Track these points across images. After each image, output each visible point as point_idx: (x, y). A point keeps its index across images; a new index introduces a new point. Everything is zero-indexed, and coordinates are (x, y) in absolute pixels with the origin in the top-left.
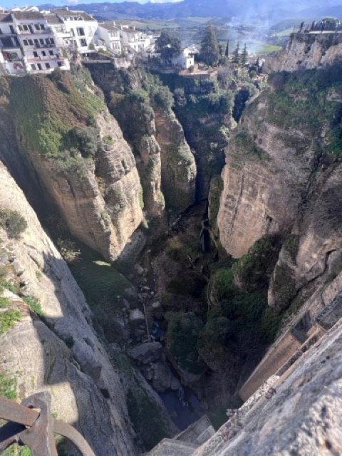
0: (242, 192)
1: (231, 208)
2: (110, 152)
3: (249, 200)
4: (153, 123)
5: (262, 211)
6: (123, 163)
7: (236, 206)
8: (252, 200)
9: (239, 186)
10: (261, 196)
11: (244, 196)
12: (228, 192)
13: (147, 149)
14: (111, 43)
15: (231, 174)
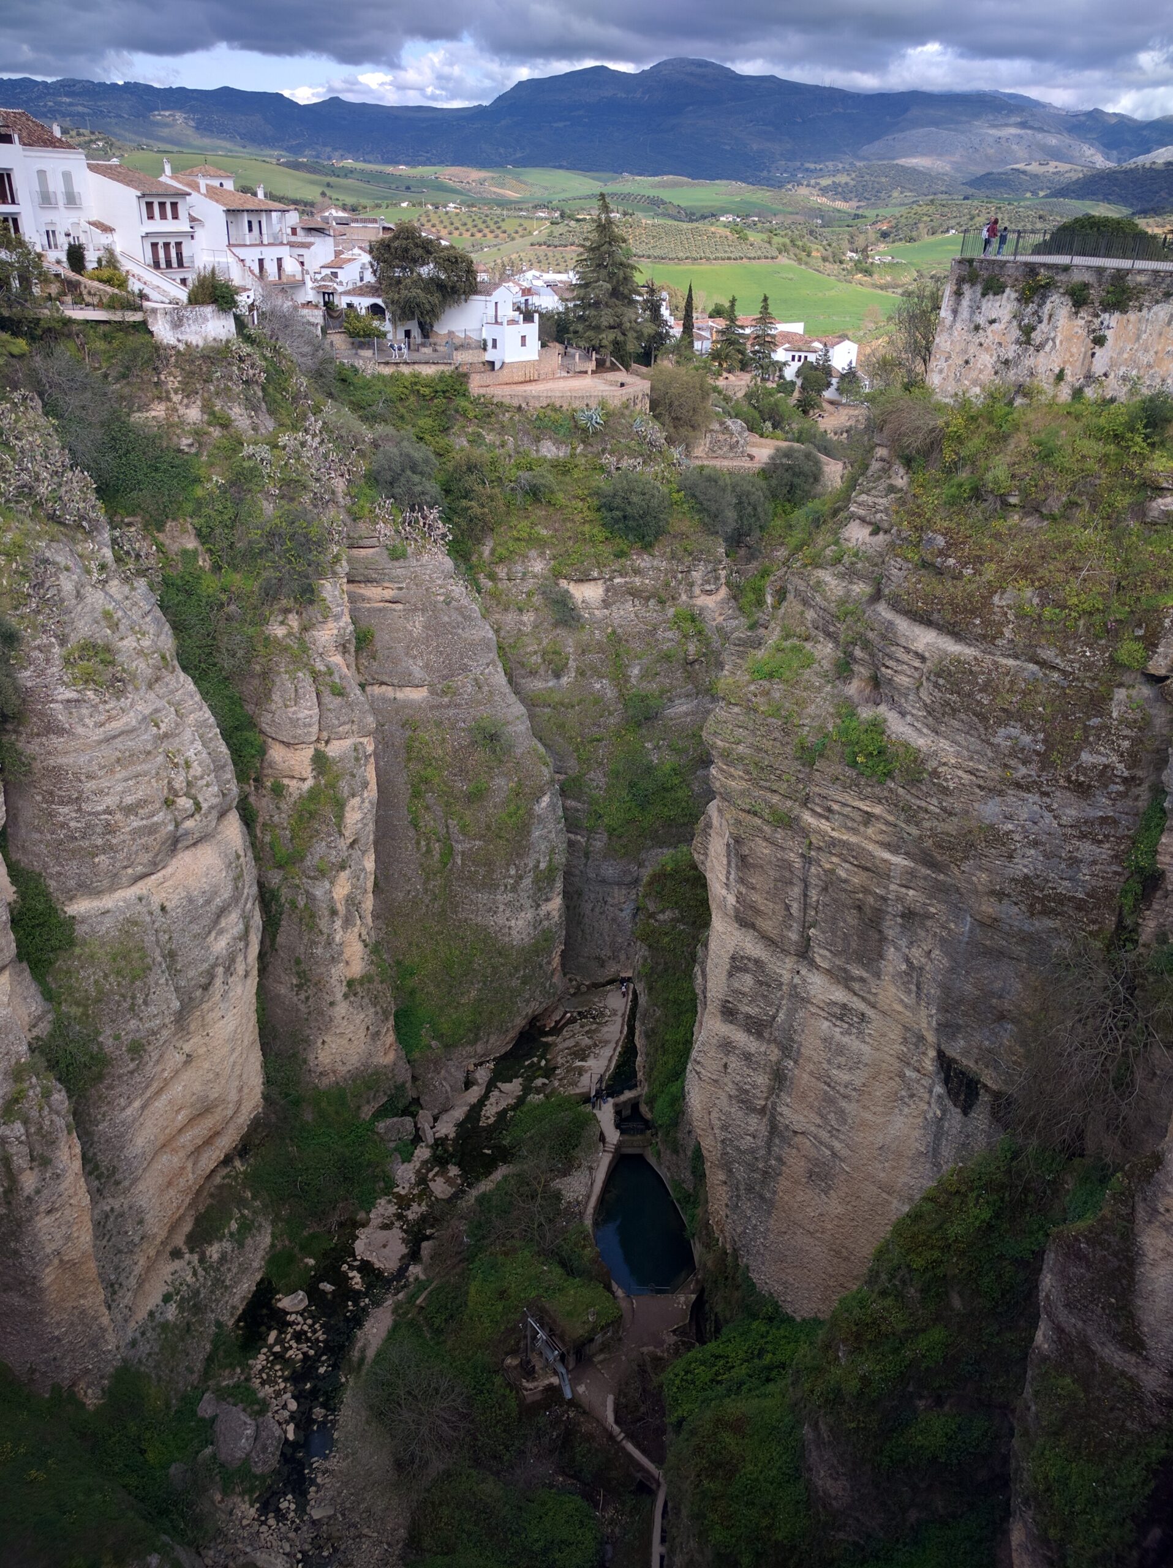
0: (805, 938)
1: (756, 1027)
3: (845, 980)
5: (921, 1041)
7: (781, 1016)
8: (862, 980)
9: (788, 908)
10: (907, 960)
11: (818, 960)
12: (732, 941)
13: (304, 716)
14: (147, 243)
15: (745, 849)
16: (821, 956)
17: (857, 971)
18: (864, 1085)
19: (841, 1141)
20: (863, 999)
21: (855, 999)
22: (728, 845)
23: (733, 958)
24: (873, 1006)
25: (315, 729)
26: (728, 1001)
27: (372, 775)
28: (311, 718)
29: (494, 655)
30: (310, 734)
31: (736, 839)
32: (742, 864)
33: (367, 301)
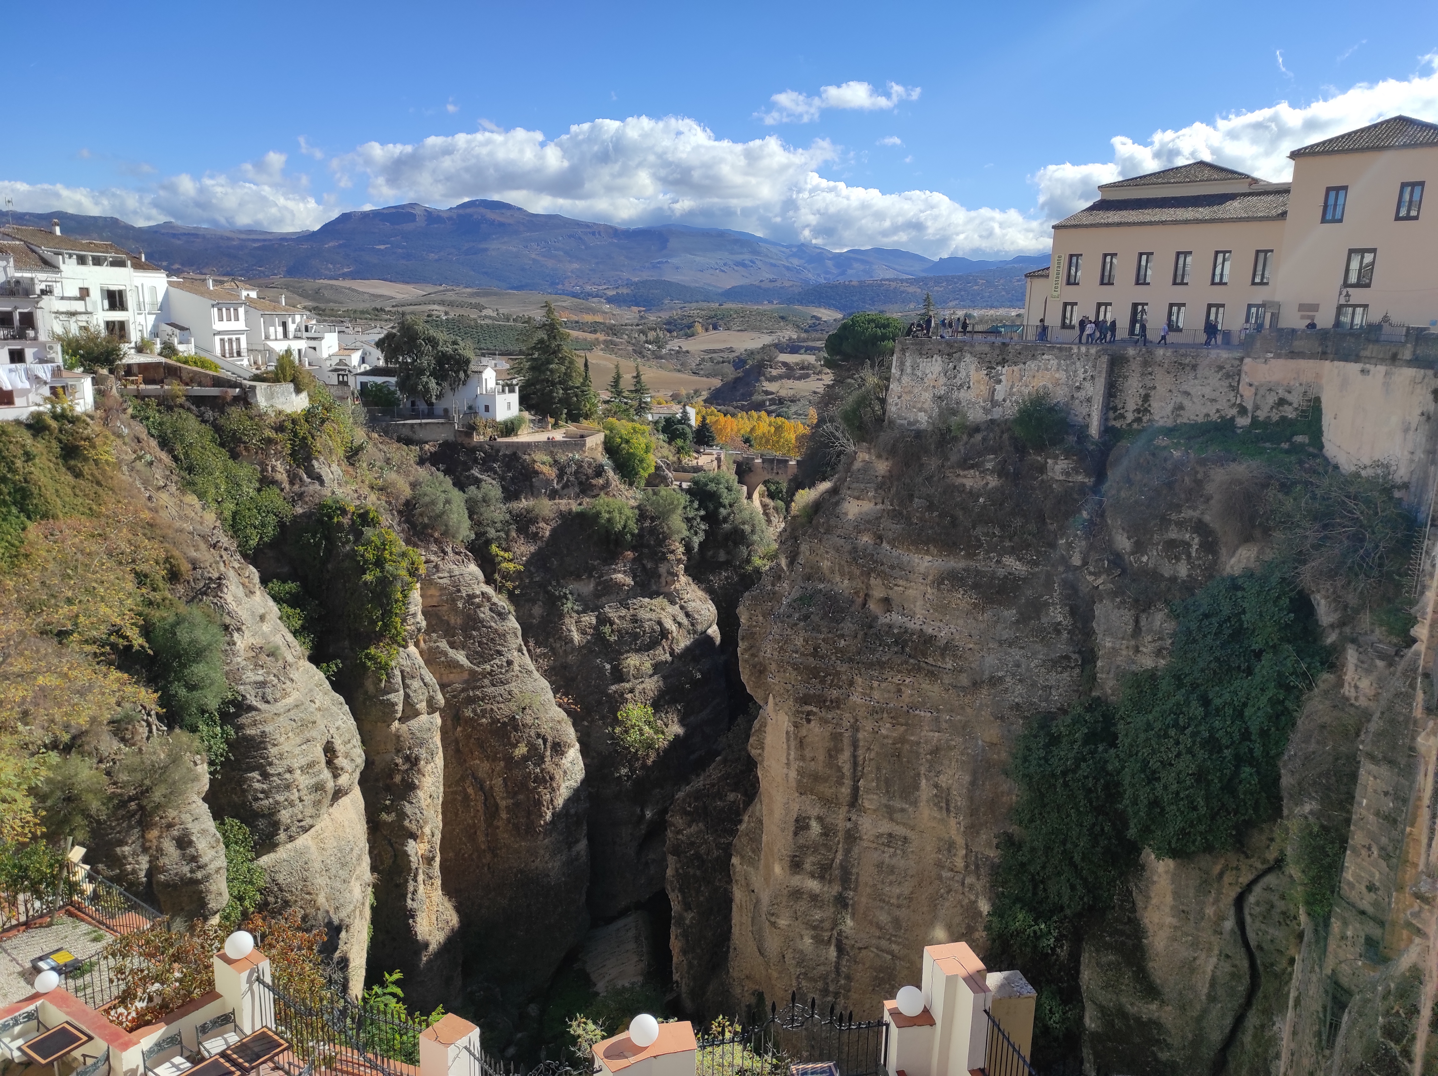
0: (855, 789)
1: (820, 871)
2: (280, 707)
3: (890, 813)
4: (416, 595)
5: (951, 846)
6: (329, 750)
7: (840, 856)
8: (903, 810)
9: (839, 769)
10: (936, 786)
11: (867, 804)
12: (795, 807)
13: (392, 697)
14: (217, 338)
15: (804, 732)
16: (869, 801)
17: (898, 804)
18: (912, 893)
19: (899, 944)
20: (904, 824)
21: (897, 827)
22: (787, 733)
23: (797, 821)
24: (913, 829)
25: (400, 708)
26: (796, 856)
27: (439, 744)
28: (397, 698)
29: (520, 641)
30: (396, 712)
31: (796, 725)
32: (801, 744)
33: (379, 380)
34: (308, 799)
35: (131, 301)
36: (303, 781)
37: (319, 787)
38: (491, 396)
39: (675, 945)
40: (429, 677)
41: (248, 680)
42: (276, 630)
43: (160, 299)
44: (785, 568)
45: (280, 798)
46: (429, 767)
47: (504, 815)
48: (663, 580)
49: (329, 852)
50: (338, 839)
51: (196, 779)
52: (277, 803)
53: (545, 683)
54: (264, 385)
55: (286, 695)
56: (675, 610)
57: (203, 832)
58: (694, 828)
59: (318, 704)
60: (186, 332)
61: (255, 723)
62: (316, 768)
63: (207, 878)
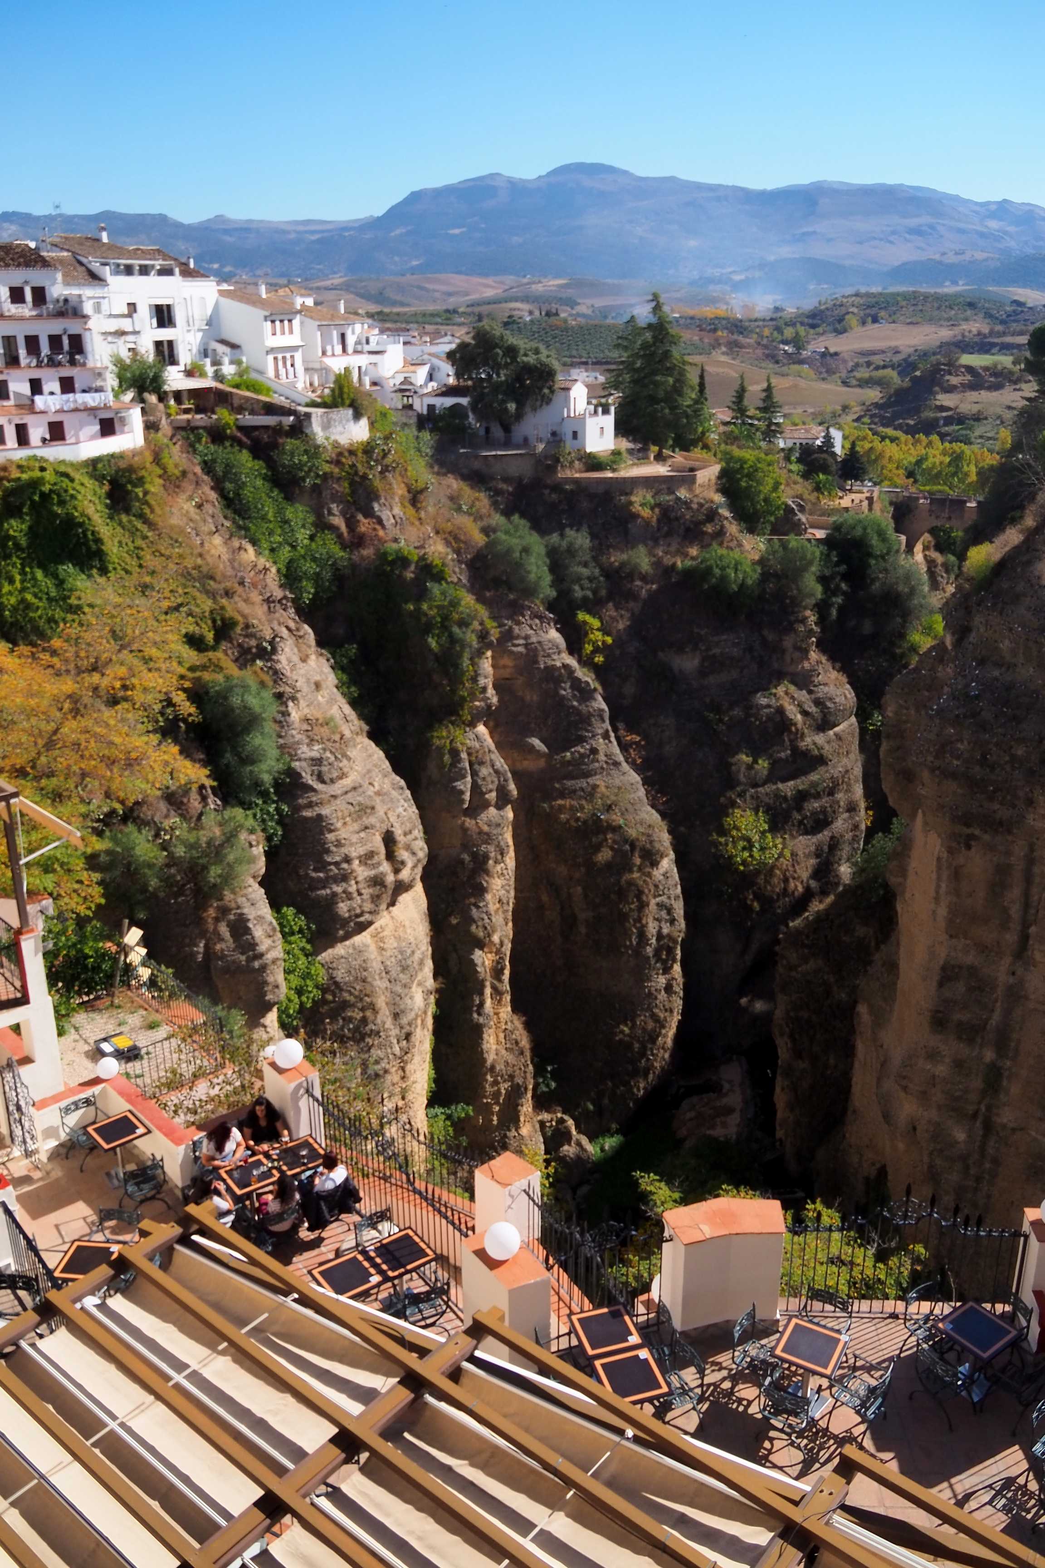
0: (1025, 938)
1: (968, 1033)
2: (337, 788)
4: (486, 665)
6: (389, 840)
7: (996, 1018)
9: (1005, 910)
11: (1038, 957)
12: (942, 953)
13: (459, 785)
14: (270, 358)
15: (961, 860)
22: (939, 859)
23: (944, 969)
25: (467, 796)
26: (939, 1012)
27: (510, 842)
28: (465, 785)
29: (607, 725)
30: (463, 801)
31: (951, 851)
32: (957, 875)
33: (449, 401)
34: (367, 892)
35: (179, 316)
36: (362, 873)
37: (377, 881)
38: (581, 419)
39: (781, 1098)
40: (500, 763)
41: (303, 756)
42: (331, 701)
43: (209, 312)
44: (950, 647)
45: (338, 889)
46: (498, 868)
47: (583, 930)
48: (788, 658)
49: (389, 953)
50: (398, 939)
51: (252, 860)
52: (334, 895)
53: (635, 778)
54: (320, 411)
55: (343, 776)
56: (802, 696)
57: (260, 919)
58: (811, 965)
59: (377, 787)
60: (237, 351)
61: (310, 805)
62: (376, 859)
63: (264, 968)
